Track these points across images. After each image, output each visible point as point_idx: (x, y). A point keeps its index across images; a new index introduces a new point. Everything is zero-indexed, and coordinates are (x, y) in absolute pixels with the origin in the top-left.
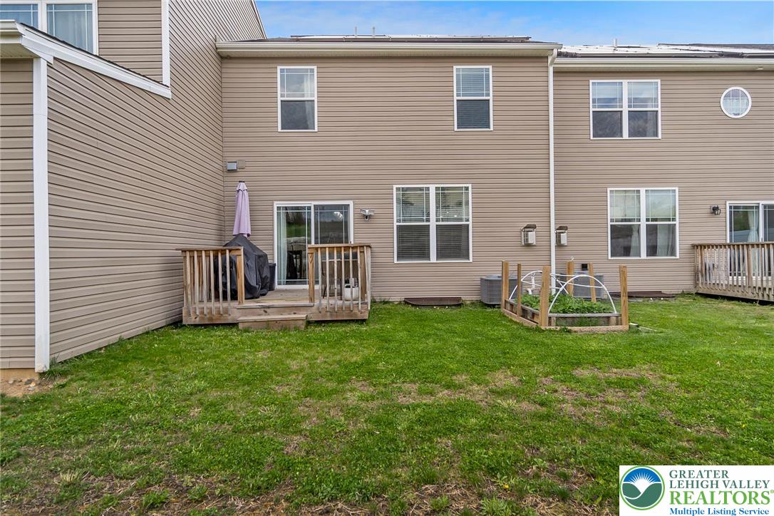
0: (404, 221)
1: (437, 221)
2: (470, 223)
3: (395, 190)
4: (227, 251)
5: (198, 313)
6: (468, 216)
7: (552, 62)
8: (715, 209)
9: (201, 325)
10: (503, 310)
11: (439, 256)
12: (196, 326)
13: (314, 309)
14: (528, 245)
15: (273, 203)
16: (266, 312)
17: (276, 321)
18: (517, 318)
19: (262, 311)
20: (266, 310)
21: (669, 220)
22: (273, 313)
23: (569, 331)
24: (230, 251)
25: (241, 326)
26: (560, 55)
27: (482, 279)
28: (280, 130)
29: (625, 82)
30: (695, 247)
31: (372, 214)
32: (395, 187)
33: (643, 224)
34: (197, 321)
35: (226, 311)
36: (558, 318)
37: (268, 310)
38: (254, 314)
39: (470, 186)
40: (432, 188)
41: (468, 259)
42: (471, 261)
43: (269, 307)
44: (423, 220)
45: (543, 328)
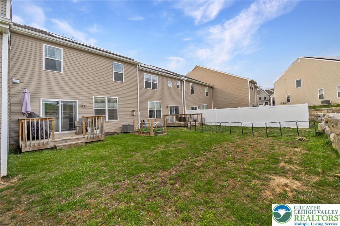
0: (97, 108)
1: (108, 108)
2: (118, 109)
3: (94, 97)
4: (48, 119)
5: (31, 146)
6: (117, 107)
7: (138, 67)
8: (167, 107)
9: (33, 151)
10: (134, 133)
11: (109, 119)
12: (29, 152)
13: (86, 138)
14: (133, 115)
15: (40, 99)
16: (66, 142)
17: (74, 144)
18: (141, 135)
19: (64, 141)
20: (66, 141)
21: (159, 109)
22: (69, 142)
23: (157, 136)
24: (49, 119)
25: (58, 148)
26: (140, 66)
27: (123, 125)
28: (44, 69)
29: (151, 75)
30: (164, 115)
31: (86, 105)
32: (94, 96)
33: (155, 110)
34: (31, 149)
35: (48, 143)
36: (154, 133)
37: (67, 141)
38: (60, 143)
39: (118, 98)
40: (106, 98)
41: (117, 120)
42: (118, 120)
43: (67, 140)
44: (103, 108)
45: (152, 136)
